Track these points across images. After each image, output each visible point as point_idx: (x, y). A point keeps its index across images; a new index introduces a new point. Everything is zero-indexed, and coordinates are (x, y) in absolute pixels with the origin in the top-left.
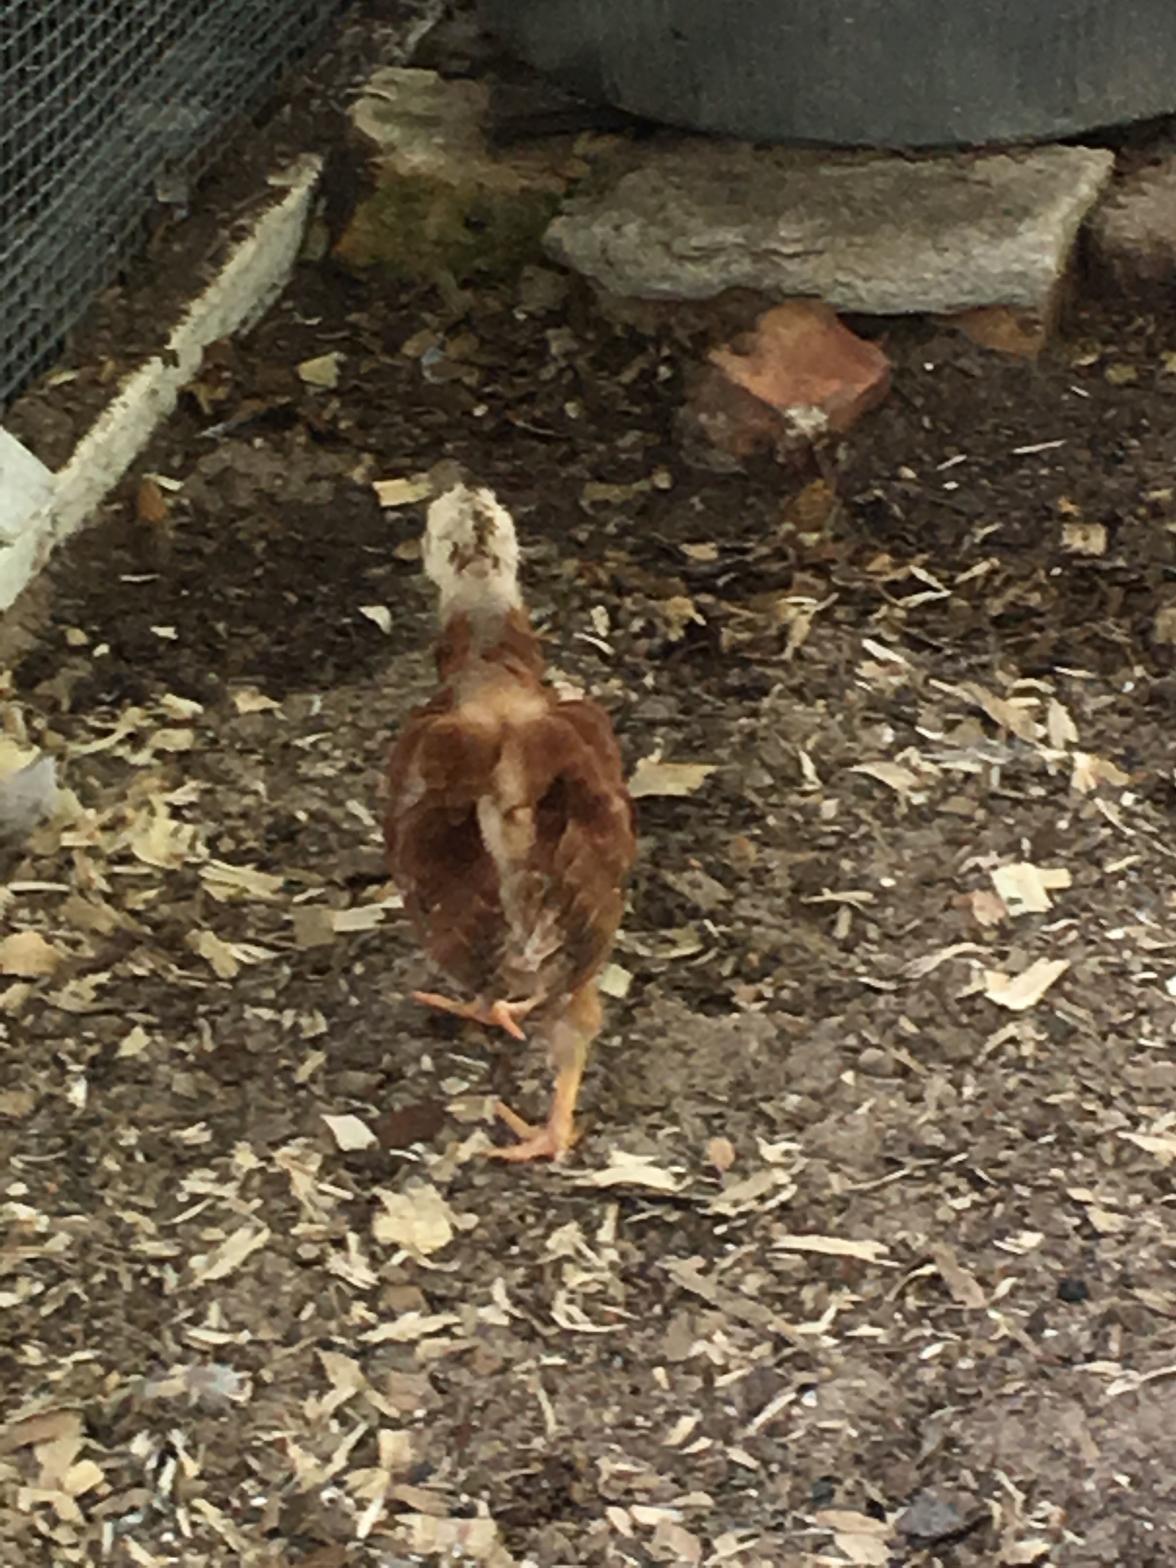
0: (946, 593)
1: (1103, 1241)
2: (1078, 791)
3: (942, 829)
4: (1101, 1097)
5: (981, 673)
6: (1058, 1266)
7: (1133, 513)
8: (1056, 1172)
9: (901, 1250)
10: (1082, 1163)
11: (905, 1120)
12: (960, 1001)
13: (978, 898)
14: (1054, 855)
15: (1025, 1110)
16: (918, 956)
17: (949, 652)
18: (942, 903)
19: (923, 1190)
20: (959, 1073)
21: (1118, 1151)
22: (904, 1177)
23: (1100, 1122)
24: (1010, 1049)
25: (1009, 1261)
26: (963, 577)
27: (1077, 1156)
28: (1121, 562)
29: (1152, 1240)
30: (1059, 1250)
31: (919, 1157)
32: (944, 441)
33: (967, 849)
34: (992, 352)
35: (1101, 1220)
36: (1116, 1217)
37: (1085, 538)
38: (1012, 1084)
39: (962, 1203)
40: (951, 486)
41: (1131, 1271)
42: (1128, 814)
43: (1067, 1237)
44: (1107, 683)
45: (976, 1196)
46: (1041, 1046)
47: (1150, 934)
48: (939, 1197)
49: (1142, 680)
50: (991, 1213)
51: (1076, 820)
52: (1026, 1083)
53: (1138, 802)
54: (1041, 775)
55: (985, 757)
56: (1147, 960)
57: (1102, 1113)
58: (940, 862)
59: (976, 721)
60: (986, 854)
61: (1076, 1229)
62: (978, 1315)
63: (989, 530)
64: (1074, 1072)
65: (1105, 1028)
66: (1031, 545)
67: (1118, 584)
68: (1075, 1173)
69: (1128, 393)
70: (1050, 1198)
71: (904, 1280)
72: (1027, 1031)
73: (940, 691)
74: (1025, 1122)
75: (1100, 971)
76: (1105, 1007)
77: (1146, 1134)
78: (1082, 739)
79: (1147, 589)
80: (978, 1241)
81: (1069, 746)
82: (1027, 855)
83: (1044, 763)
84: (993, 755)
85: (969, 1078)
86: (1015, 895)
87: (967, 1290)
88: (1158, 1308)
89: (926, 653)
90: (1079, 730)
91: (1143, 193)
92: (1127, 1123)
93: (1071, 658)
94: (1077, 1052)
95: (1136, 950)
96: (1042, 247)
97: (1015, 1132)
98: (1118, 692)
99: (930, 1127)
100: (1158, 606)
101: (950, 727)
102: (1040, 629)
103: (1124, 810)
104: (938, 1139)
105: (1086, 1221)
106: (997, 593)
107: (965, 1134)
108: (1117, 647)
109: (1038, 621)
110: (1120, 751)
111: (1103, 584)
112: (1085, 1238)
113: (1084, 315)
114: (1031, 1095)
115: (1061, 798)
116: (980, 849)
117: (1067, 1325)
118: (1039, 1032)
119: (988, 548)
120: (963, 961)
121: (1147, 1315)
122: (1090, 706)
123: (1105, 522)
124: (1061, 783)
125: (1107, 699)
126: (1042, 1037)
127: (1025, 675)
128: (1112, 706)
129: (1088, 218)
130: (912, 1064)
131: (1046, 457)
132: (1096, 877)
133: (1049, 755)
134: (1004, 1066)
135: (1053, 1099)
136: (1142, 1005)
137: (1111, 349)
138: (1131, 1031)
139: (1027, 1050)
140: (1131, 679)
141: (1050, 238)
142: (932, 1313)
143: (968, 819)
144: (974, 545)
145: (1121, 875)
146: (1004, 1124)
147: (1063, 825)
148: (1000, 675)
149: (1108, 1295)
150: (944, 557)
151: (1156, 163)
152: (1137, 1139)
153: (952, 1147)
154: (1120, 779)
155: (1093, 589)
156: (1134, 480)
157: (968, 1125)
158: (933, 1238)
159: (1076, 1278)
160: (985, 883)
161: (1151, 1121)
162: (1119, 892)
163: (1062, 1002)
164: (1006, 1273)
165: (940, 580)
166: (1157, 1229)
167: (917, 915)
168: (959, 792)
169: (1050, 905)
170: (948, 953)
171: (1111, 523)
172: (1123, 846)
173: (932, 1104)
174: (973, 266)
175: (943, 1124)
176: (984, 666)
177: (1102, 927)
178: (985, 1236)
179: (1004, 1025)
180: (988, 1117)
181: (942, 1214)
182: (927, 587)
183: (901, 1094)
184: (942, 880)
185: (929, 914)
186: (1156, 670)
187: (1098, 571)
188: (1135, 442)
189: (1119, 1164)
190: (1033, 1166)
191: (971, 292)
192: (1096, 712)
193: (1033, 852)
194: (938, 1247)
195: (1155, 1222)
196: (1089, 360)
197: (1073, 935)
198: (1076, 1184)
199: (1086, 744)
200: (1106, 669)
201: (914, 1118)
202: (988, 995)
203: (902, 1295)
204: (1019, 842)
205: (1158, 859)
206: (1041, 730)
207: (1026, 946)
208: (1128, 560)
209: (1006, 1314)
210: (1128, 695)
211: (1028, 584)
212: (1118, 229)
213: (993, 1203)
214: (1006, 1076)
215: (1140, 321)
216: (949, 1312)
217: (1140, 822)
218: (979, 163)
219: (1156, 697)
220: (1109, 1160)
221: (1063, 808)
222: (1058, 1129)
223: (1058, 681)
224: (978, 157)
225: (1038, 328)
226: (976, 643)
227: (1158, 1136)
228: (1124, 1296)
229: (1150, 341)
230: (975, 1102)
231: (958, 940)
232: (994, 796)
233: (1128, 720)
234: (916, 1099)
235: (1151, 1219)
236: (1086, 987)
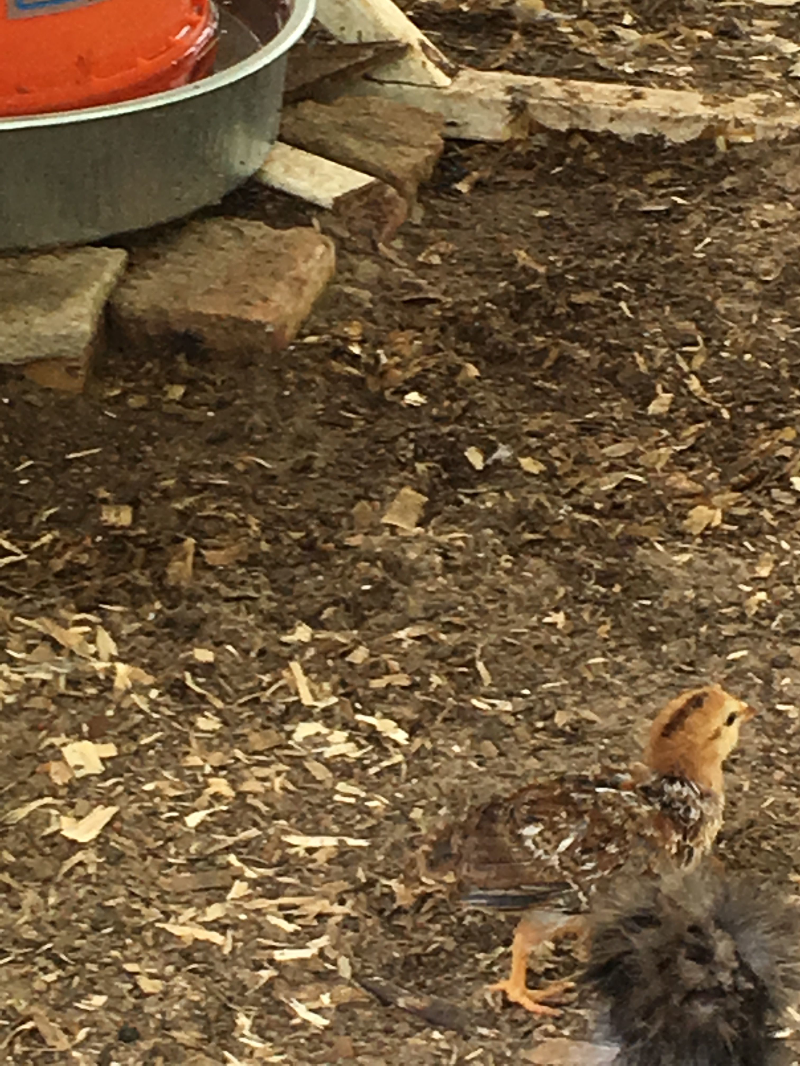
0: (24, 556)
1: (148, 999)
2: (119, 690)
3: (28, 720)
4: (143, 900)
5: (49, 611)
6: (118, 1018)
7: (149, 496)
8: (114, 953)
9: (9, 1013)
10: (131, 945)
11: (9, 922)
12: (44, 838)
13: (54, 767)
14: (106, 735)
15: (91, 911)
16: (14, 808)
17: (27, 597)
18: (29, 771)
19: (23, 971)
20: (44, 888)
21: (156, 936)
22: (10, 962)
23: (142, 916)
24: (80, 870)
25: (83, 1017)
26: (35, 545)
27: (129, 941)
28: (143, 531)
29: (181, 997)
30: (118, 1006)
31: (19, 948)
32: (17, 453)
33: (44, 733)
34: (49, 390)
35: (146, 985)
36: (157, 982)
37: (117, 515)
38: (81, 893)
39: (51, 977)
40: (24, 482)
41: (168, 1018)
42: (154, 704)
43: (123, 997)
44: (137, 615)
45: (59, 972)
46: (100, 866)
47: (174, 786)
48: (35, 974)
49: (159, 612)
50: (70, 984)
51: (119, 709)
52: (91, 893)
53: (160, 695)
54: (94, 679)
55: (53, 668)
56: (172, 804)
57: (144, 911)
58: (25, 742)
59: (48, 644)
60: (58, 736)
61: (130, 991)
62: (64, 1055)
63: (52, 511)
64: (124, 883)
65: (145, 852)
66: (79, 521)
67: (142, 546)
68: (127, 953)
69: (144, 415)
70: (109, 971)
71: (14, 1033)
72: (89, 856)
73: (20, 624)
74: (93, 920)
75: (140, 813)
76: (143, 837)
77: (175, 924)
78: (120, 653)
79: (161, 549)
80: (62, 1003)
81: (112, 659)
82: (86, 735)
83: (95, 671)
84: (60, 667)
85: (52, 891)
86: (80, 763)
87: (56, 1038)
88: (188, 1044)
89: (11, 599)
90: (118, 647)
91: (148, 278)
92: (161, 916)
93: (112, 598)
94: (124, 870)
95: (163, 798)
96: (79, 317)
97: (84, 926)
98: (143, 620)
99: (27, 926)
100: (169, 560)
101: (29, 649)
102: (88, 579)
103: (151, 701)
104: (32, 934)
105: (136, 986)
106: (59, 555)
107: (51, 930)
108: (143, 589)
109: (89, 573)
110: (146, 661)
111: (130, 545)
112: (136, 998)
113: (111, 362)
114: (95, 901)
115: (107, 694)
116: (53, 732)
117: (126, 1059)
118: (99, 857)
119: (50, 524)
120: (44, 810)
121: (181, 1048)
122: (125, 630)
123: (130, 504)
124: (108, 685)
125: (137, 625)
126: (101, 860)
127: (80, 611)
128: (141, 631)
129: (111, 296)
130: (14, 884)
131: (88, 460)
132: (134, 748)
133: (99, 665)
134: (76, 881)
135: (111, 903)
136: (169, 834)
137: (131, 385)
138: (162, 853)
139: (92, 870)
140: (152, 611)
141: (85, 311)
142: (33, 1055)
143: (45, 711)
144: (42, 523)
145: (150, 746)
146: (78, 921)
147: (110, 713)
148: (63, 613)
149: (154, 1036)
150: (21, 531)
151: (156, 256)
152: (169, 927)
153: (42, 939)
154: (148, 680)
155: (124, 550)
156: (149, 474)
157: (53, 923)
158: (32, 1002)
159: (131, 1025)
160: (58, 755)
161: (177, 914)
162: (151, 758)
163: (115, 836)
164: (82, 1025)
165: (20, 548)
166: (185, 989)
167: (11, 779)
168: (38, 694)
169: (103, 769)
170: (34, 805)
171: (135, 504)
172: (152, 726)
173: (28, 911)
174: (33, 331)
175: (36, 923)
176: (53, 606)
177: (140, 782)
178: (67, 999)
179: (74, 854)
180: (67, 917)
181: (38, 985)
182: (11, 553)
183: (6, 904)
184: (29, 755)
185: (21, 778)
186: (168, 604)
187: (129, 538)
188: (149, 449)
189: (156, 945)
190: (99, 949)
191: (31, 349)
192: (129, 635)
193: (89, 732)
194: (34, 1009)
195: (183, 984)
196: (117, 392)
197: (120, 789)
198: (128, 960)
199: (124, 657)
200: (135, 604)
201: (16, 920)
202: (62, 833)
203: (11, 1044)
204: (80, 726)
205: (175, 733)
206: (92, 649)
207: (88, 798)
208: (147, 529)
209: (84, 1054)
210: (150, 622)
211: (79, 548)
212: (131, 303)
213: (72, 977)
214: (77, 889)
215: (149, 365)
216: (45, 1053)
217: (162, 709)
218: (33, 261)
219: (170, 623)
220: (150, 943)
221: (109, 702)
222: (115, 923)
223: (103, 614)
224: (35, 257)
225: (80, 372)
226: (46, 590)
227: (184, 924)
228: (164, 1036)
229: (156, 378)
230: (56, 907)
231: (41, 796)
232: (62, 695)
233: (152, 639)
234: (16, 908)
235: (181, 982)
236: (129, 824)
